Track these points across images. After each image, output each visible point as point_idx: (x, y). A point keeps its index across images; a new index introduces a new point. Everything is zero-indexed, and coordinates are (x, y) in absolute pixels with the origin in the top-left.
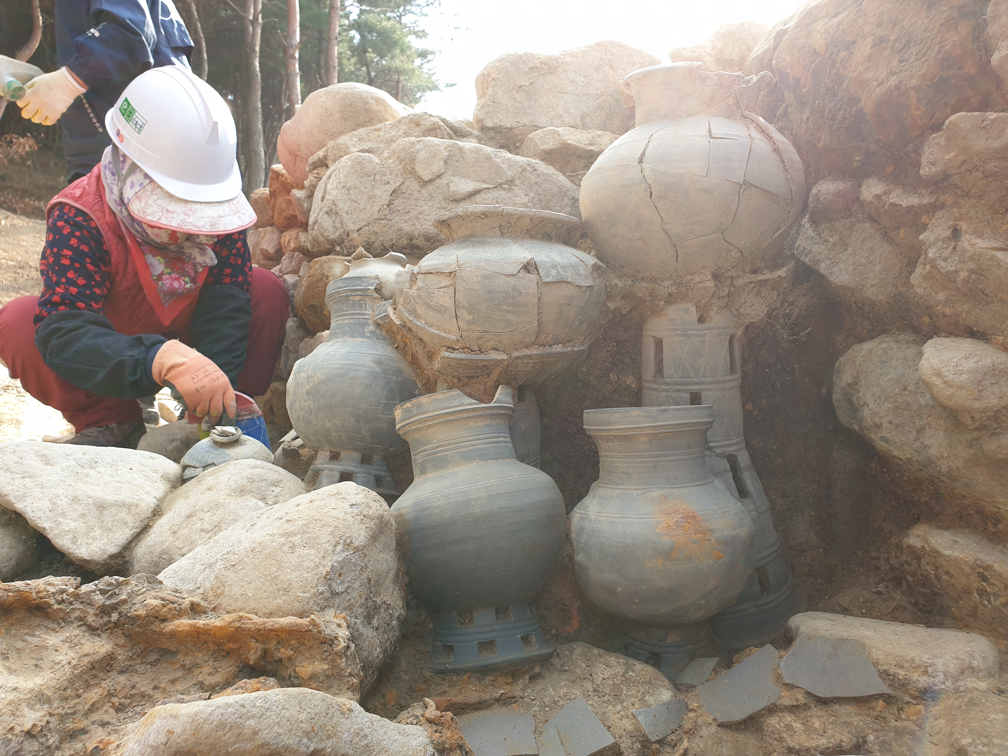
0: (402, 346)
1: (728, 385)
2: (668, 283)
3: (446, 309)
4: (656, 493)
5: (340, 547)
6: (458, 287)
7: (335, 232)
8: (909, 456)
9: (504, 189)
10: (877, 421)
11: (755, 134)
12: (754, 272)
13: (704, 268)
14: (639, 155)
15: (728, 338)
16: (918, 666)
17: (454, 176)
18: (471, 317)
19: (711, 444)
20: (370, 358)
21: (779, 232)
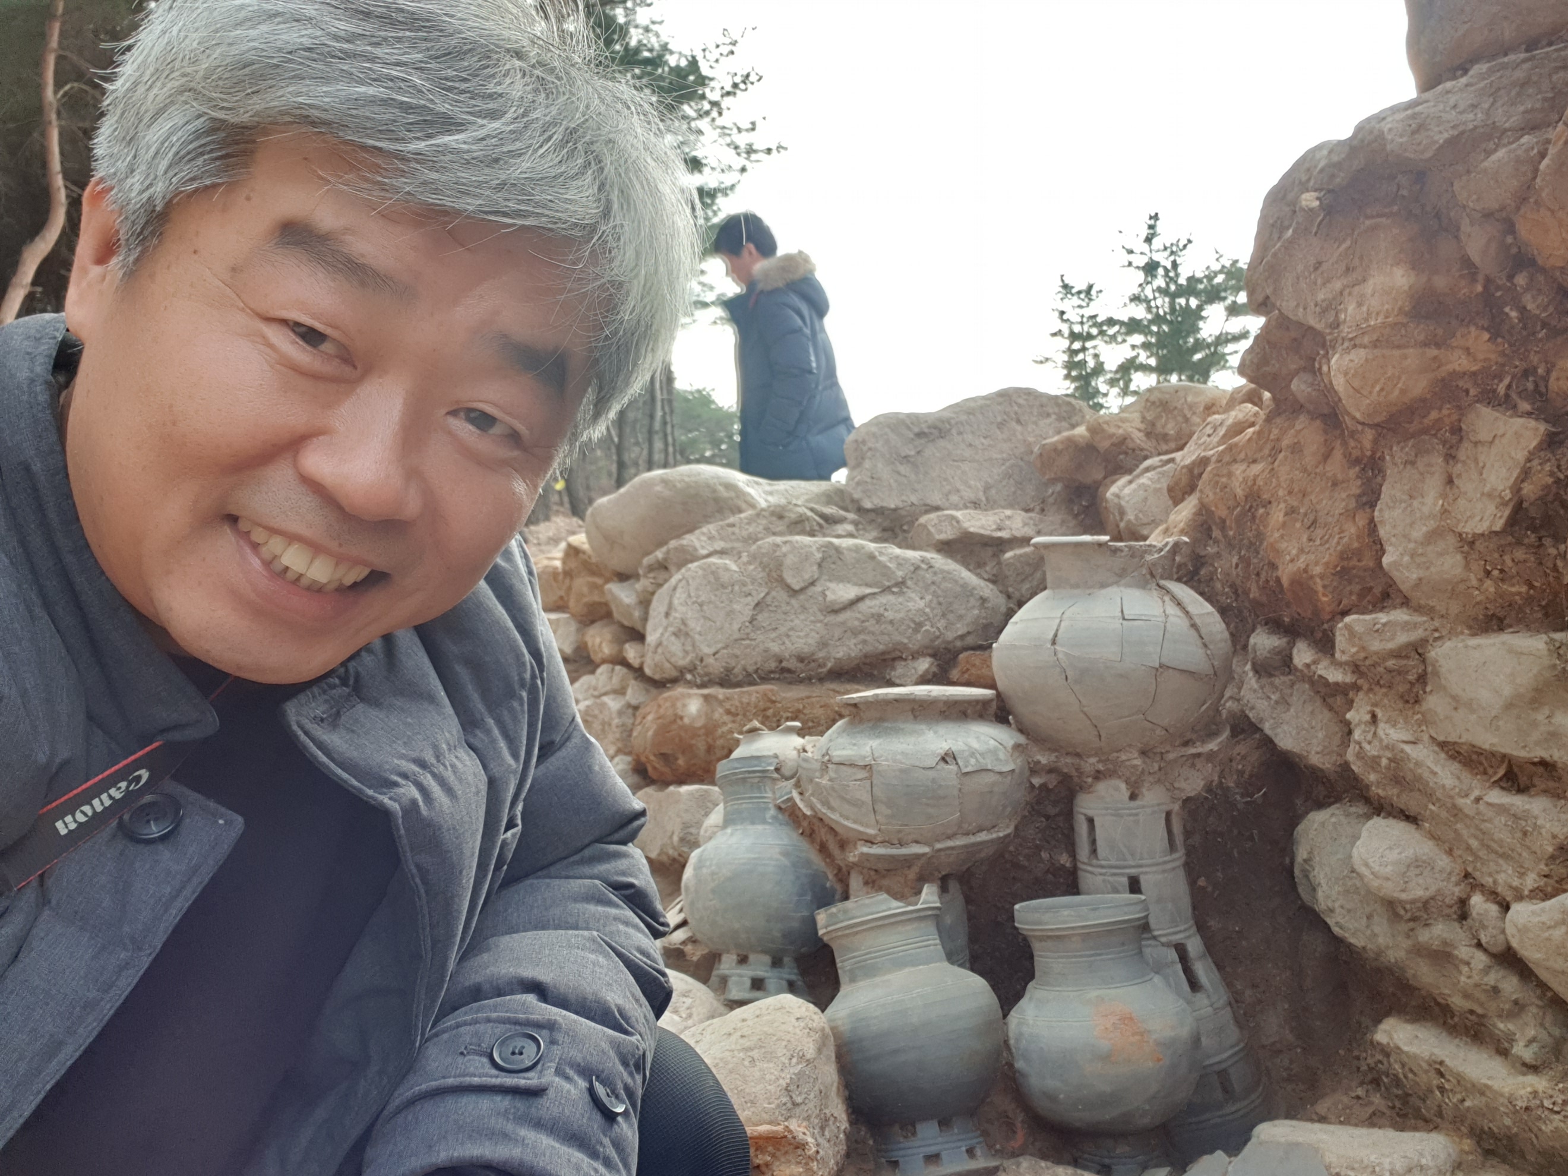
0: (808, 832)
1: (1169, 866)
2: (1093, 760)
3: (863, 803)
4: (1093, 994)
5: (794, 1060)
6: (875, 782)
7: (684, 658)
8: (1363, 944)
9: (893, 593)
10: (1330, 904)
11: (1172, 609)
12: (1186, 744)
13: (1130, 746)
14: (1051, 636)
15: (1164, 815)
16: (1367, 1167)
17: (830, 581)
18: (889, 812)
19: (1156, 933)
20: (777, 850)
21: (1204, 707)
